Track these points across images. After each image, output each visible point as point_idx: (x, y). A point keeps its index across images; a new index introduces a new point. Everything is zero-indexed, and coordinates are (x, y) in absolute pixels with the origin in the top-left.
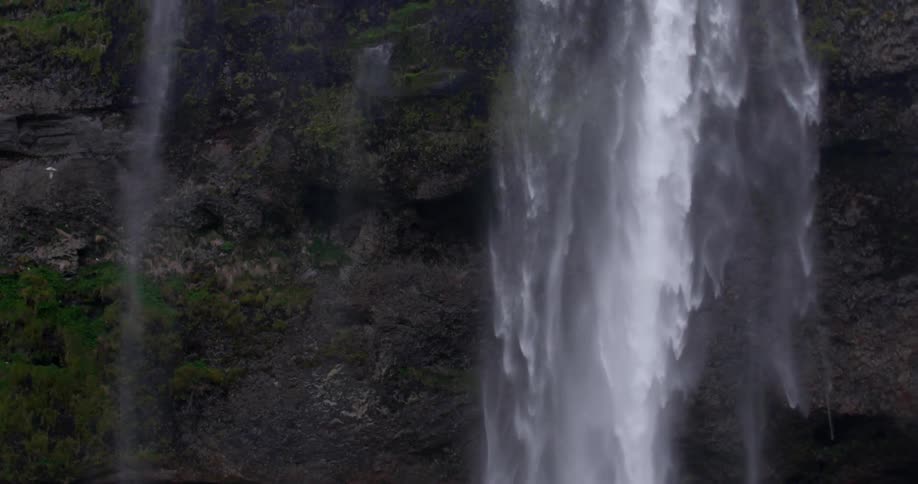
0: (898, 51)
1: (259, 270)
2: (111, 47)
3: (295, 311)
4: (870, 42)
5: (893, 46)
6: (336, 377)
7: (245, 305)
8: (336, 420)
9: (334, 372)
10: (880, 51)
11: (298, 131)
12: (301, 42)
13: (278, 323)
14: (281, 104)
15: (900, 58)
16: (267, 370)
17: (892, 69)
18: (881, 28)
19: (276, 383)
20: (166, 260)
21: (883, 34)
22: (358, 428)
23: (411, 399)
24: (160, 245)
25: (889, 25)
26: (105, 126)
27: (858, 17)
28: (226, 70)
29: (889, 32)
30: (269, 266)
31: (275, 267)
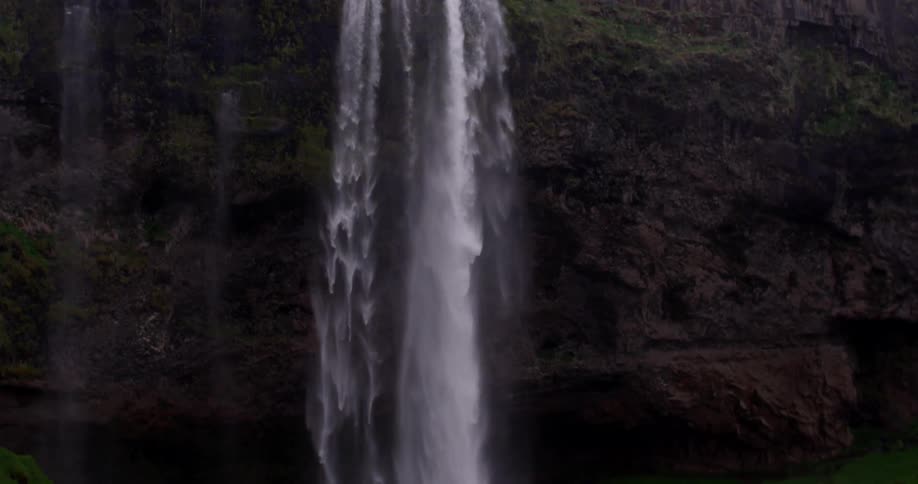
0: (551, 155)
1: (106, 237)
2: (26, 57)
3: (135, 271)
4: (537, 146)
5: (548, 151)
6: (154, 321)
7: (100, 263)
8: (147, 352)
9: (152, 317)
10: (541, 152)
11: (163, 144)
12: (173, 79)
13: (124, 279)
14: (152, 122)
15: (550, 159)
16: (112, 313)
17: (544, 165)
18: (544, 139)
19: (116, 322)
20: (35, 220)
21: (545, 143)
22: (157, 358)
23: (187, 340)
24: (31, 208)
25: (550, 138)
26: (12, 114)
27: (532, 129)
28: (115, 89)
29: (548, 141)
30: (112, 236)
31: (116, 236)
